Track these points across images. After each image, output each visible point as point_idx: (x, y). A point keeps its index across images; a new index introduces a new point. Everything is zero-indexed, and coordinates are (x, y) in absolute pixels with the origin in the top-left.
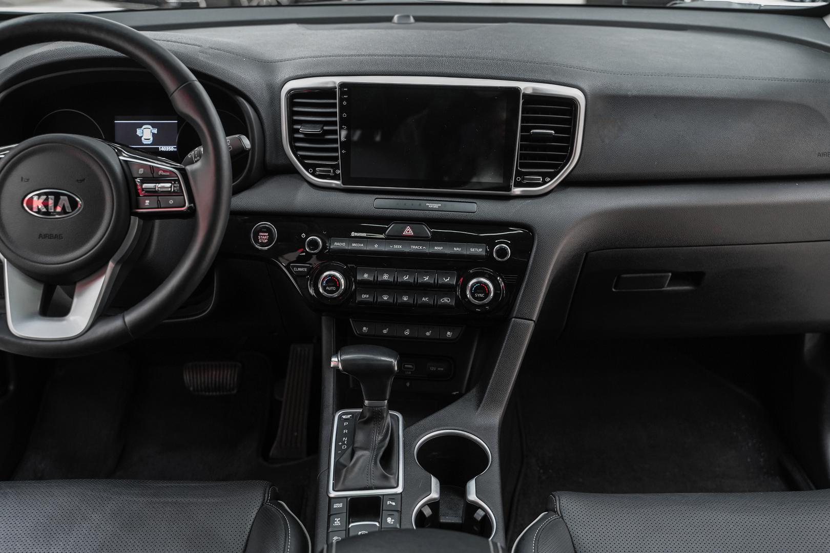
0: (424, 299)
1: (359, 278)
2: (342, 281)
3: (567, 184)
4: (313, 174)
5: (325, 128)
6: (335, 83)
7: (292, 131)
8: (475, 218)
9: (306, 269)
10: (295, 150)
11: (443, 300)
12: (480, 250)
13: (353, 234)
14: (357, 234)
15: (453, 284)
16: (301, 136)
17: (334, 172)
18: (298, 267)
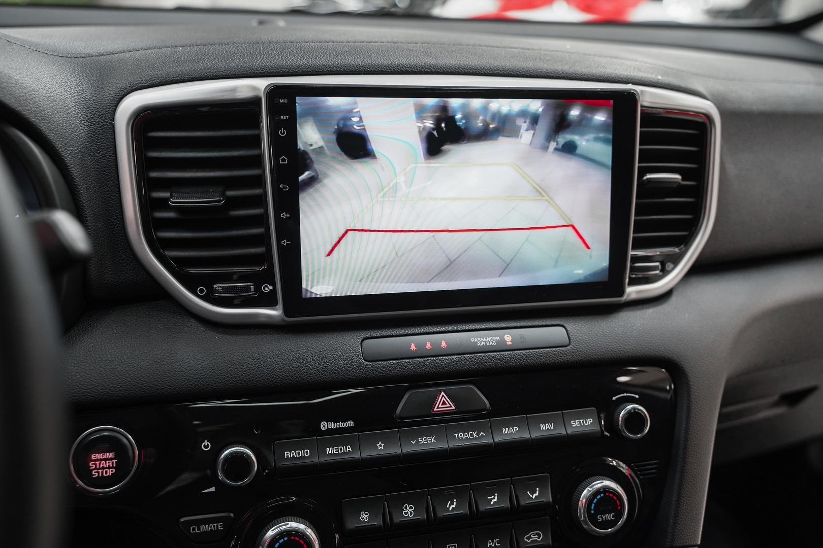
0: (490, 544)
1: (351, 525)
2: (310, 532)
4: (207, 298)
5: (230, 193)
6: (255, 88)
7: (147, 205)
8: (570, 358)
9: (220, 526)
10: (157, 246)
11: (529, 538)
12: (590, 421)
13: (324, 426)
14: (331, 425)
15: (550, 502)
16: (171, 215)
17: (258, 289)
18: (199, 523)
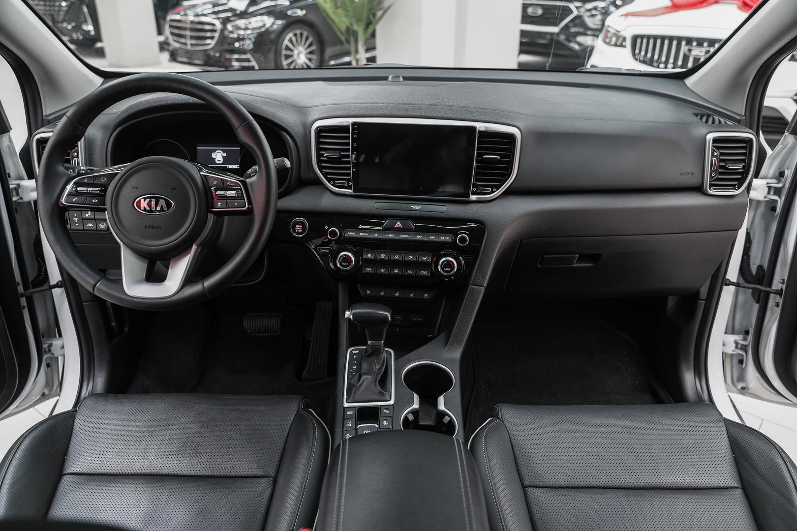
0: (409, 271)
1: (364, 257)
2: (353, 259)
3: (508, 193)
4: (333, 185)
5: (342, 153)
6: (348, 122)
7: (319, 155)
8: (444, 216)
9: (328, 251)
10: (321, 168)
11: (422, 273)
12: (448, 238)
13: (360, 227)
14: (363, 227)
15: (429, 262)
16: (325, 159)
17: (348, 183)
18: (322, 249)
